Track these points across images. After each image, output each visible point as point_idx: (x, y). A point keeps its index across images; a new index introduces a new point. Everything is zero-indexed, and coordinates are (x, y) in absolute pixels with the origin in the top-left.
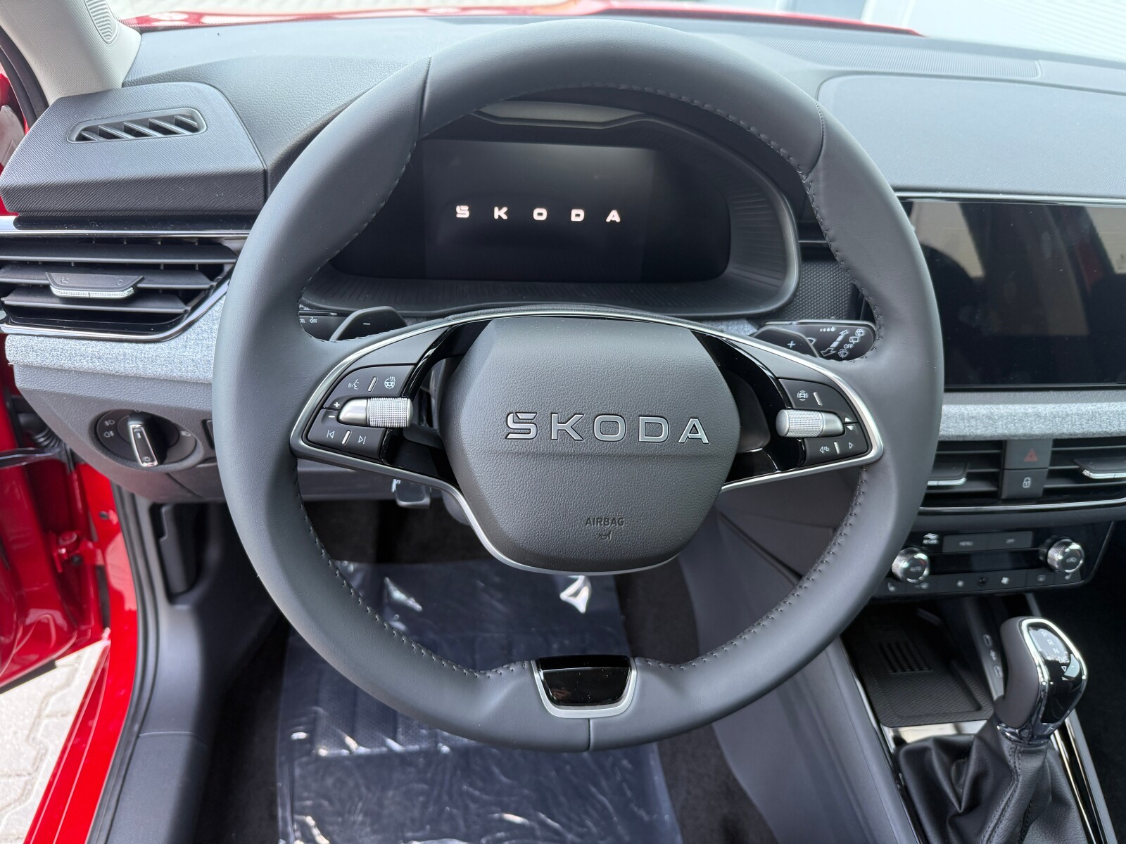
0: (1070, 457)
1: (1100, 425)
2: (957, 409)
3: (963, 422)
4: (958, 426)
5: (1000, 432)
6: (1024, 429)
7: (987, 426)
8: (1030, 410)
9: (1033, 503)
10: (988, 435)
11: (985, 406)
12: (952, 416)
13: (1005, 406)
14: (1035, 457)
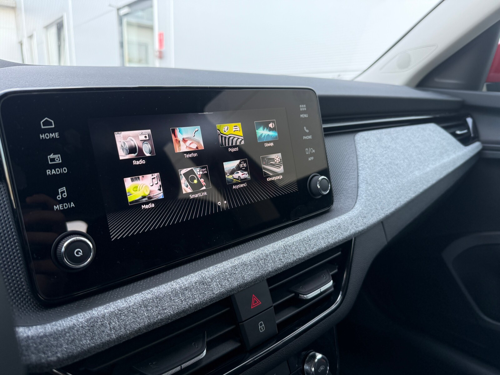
0: (286, 288)
2: (169, 286)
3: (178, 297)
4: (174, 304)
5: (218, 293)
6: (237, 281)
7: (203, 291)
8: (237, 262)
9: (274, 342)
10: (208, 300)
11: (196, 273)
12: (164, 295)
13: (215, 267)
14: (258, 301)
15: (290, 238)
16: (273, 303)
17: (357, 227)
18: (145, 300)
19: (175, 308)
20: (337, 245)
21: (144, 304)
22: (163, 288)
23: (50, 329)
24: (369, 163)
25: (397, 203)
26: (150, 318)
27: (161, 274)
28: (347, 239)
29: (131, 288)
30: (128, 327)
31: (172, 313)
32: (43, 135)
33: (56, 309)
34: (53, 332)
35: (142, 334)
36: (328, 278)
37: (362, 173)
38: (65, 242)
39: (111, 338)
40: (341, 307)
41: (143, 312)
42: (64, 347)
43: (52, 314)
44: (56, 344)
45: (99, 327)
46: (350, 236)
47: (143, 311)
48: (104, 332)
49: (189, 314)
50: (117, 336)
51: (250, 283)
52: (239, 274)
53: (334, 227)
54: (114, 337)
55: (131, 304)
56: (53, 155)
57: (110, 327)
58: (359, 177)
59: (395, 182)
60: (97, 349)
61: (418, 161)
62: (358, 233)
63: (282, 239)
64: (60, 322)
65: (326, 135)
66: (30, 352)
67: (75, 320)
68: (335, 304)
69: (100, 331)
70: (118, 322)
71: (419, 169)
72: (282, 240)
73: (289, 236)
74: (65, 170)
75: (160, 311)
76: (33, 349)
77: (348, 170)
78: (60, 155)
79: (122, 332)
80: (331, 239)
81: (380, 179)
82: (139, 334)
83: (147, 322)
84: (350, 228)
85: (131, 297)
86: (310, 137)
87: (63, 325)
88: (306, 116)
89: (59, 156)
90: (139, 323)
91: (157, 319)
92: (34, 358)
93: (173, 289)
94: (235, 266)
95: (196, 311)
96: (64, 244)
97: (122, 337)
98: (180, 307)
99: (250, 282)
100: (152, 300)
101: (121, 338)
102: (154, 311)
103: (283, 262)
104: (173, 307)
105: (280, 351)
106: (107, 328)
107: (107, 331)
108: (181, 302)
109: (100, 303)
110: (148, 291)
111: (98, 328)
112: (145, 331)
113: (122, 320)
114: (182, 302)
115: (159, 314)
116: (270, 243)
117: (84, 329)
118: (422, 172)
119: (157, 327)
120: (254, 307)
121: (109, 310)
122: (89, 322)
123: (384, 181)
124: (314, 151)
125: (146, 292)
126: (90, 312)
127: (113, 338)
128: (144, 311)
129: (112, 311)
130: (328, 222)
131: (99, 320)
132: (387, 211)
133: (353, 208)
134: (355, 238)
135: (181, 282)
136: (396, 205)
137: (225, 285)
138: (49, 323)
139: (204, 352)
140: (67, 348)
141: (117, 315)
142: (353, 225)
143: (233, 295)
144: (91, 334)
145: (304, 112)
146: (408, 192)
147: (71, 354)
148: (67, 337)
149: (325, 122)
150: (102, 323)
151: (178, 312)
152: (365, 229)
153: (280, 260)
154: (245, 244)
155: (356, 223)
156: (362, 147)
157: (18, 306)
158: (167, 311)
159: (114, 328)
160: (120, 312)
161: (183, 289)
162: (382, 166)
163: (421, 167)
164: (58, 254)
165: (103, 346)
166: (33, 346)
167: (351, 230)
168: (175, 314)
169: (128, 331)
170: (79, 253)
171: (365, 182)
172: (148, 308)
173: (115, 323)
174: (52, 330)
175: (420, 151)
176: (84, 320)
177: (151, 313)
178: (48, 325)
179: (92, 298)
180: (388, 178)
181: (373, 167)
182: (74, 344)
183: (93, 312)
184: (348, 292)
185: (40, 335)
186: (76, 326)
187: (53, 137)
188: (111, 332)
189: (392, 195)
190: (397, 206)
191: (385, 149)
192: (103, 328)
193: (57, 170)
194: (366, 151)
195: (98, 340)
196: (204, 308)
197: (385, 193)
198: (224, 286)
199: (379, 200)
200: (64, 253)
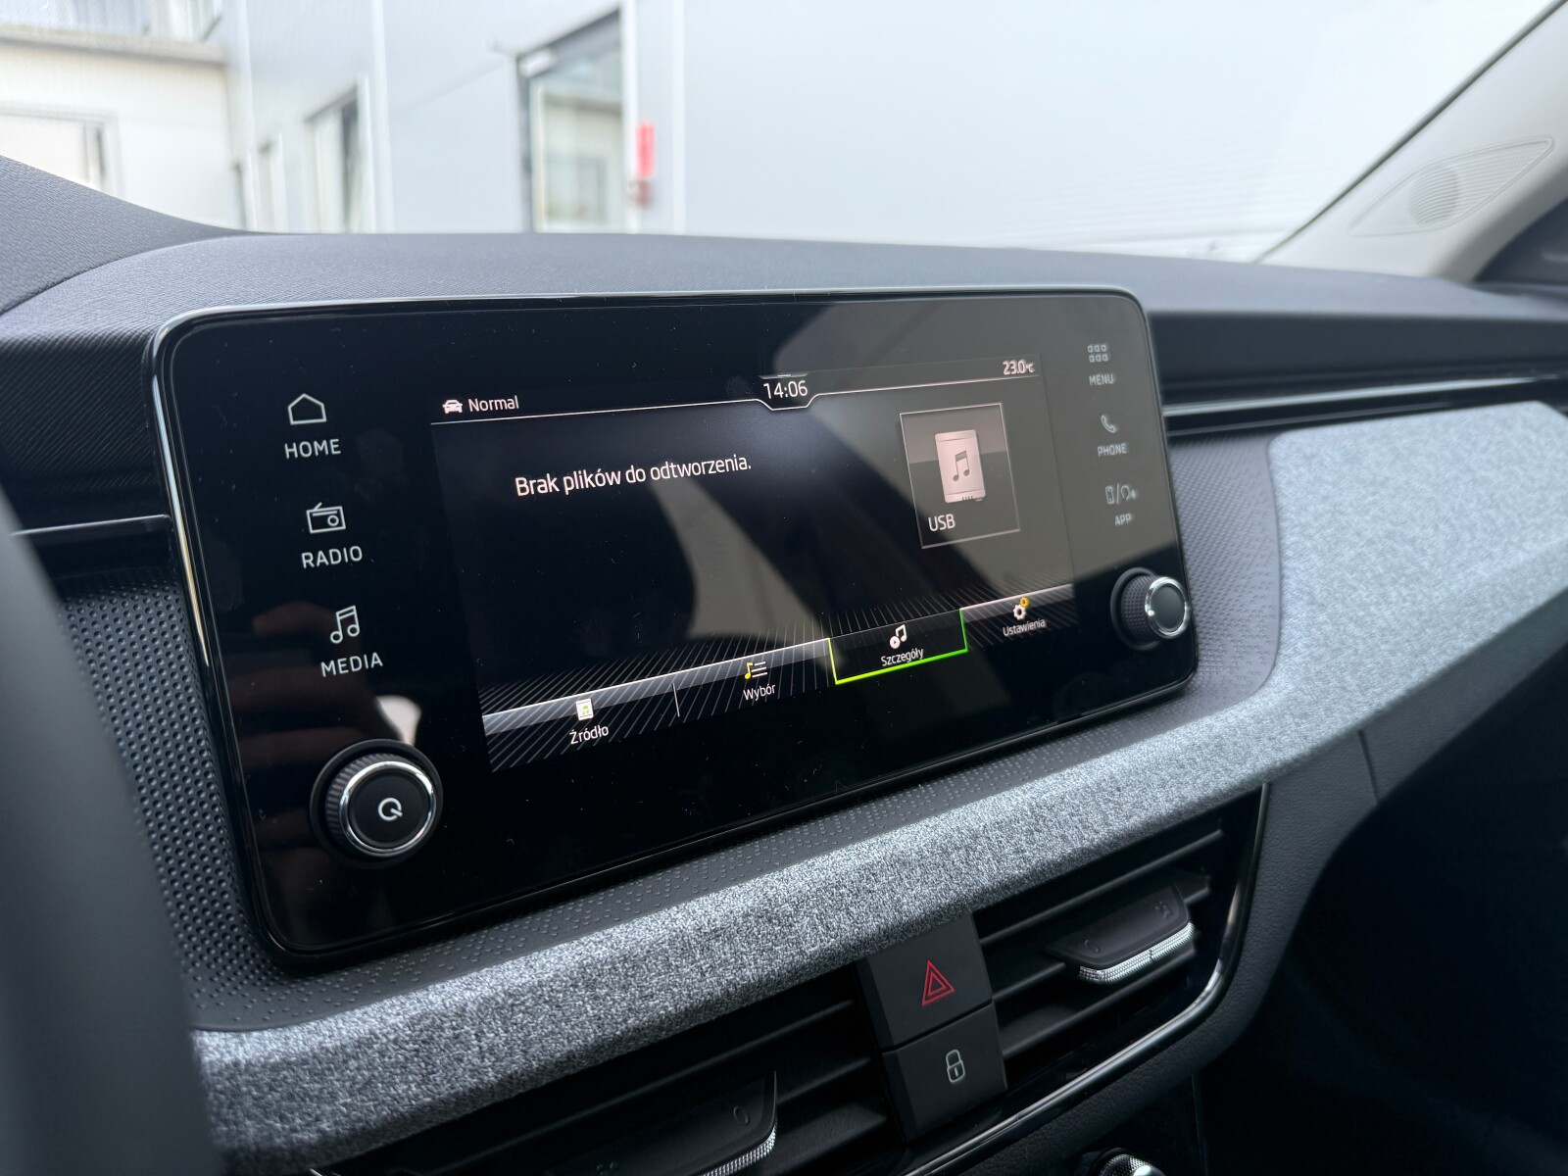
0: (1036, 945)
1: (1063, 837)
2: (664, 923)
3: (691, 959)
4: (678, 980)
5: (816, 952)
6: (879, 915)
7: (770, 944)
8: (876, 855)
9: (995, 1117)
10: (784, 972)
11: (748, 885)
12: (648, 952)
13: (806, 867)
14: (945, 984)
15: (1050, 780)
16: (996, 989)
17: (1279, 750)
18: (588, 965)
19: (680, 993)
20: (1210, 806)
21: (587, 977)
22: (644, 927)
23: (301, 1043)
24: (1318, 536)
25: (1411, 670)
26: (603, 1024)
27: (640, 883)
28: (1243, 789)
29: (546, 923)
30: (533, 1050)
31: (670, 1009)
32: (294, 445)
33: (320, 981)
34: (310, 1054)
35: (575, 1072)
36: (1176, 915)
37: (1294, 569)
38: (352, 776)
39: (482, 1080)
40: (1219, 1010)
41: (581, 1003)
42: (342, 1101)
43: (308, 995)
44: (316, 1093)
45: (446, 1045)
46: (1255, 779)
47: (583, 1001)
48: (461, 1060)
49: (724, 1016)
50: (500, 1076)
51: (918, 924)
52: (884, 894)
53: (1199, 747)
54: (492, 1079)
55: (546, 975)
56: (321, 507)
57: (481, 1048)
58: (1285, 581)
59: (1405, 600)
60: (440, 1112)
61: (1485, 530)
62: (1281, 769)
63: (1024, 781)
64: (330, 1022)
65: (1175, 442)
66: (240, 1114)
67: (373, 1020)
68: (1198, 1001)
69: (448, 1057)
70: (506, 1032)
71: (1490, 556)
72: (1024, 787)
73: (1050, 772)
74: (355, 554)
75: (634, 1002)
76: (248, 1102)
77: (1248, 556)
78: (340, 508)
79: (516, 1064)
80: (1189, 787)
81: (1355, 589)
82: (566, 1072)
83: (591, 1034)
84: (1255, 751)
85: (545, 955)
86: (1121, 449)
87: (340, 1034)
88: (1108, 379)
89: (338, 511)
90: (568, 1038)
91: (624, 1027)
92: (251, 1130)
93: (674, 934)
94: (872, 867)
95: (745, 1005)
96: (348, 781)
97: (515, 1081)
98: (695, 991)
99: (921, 922)
100: (609, 967)
101: (511, 1083)
102: (615, 1001)
103: (1030, 861)
104: (676, 990)
105: (1012, 1148)
106: (469, 1049)
107: (468, 1060)
108: (699, 977)
109: (450, 968)
110: (598, 936)
111: (442, 1047)
112: (586, 1063)
113: (515, 1024)
114: (703, 974)
115: (630, 1010)
116: (984, 796)
117: (402, 1048)
118: (1500, 567)
119: (624, 1051)
120: (931, 1000)
121: (478, 993)
122: (417, 1027)
123: (1367, 597)
124: (1133, 494)
125: (593, 939)
126: (420, 994)
127: (489, 1081)
128: (586, 999)
129: (487, 994)
130: (1181, 730)
131: (448, 1024)
132: (1379, 695)
133: (1263, 685)
134: (1270, 785)
135: (699, 912)
136: (1410, 677)
137: (839, 927)
138: (298, 1024)
139: (769, 1139)
140: (351, 1105)
141: (503, 1008)
142: (1266, 741)
143: (864, 961)
144: (423, 1065)
145: (1101, 368)
146: (1451, 632)
147: (361, 1124)
148: (351, 1071)
149: (1170, 396)
150: (457, 1032)
151: (691, 1006)
152: (1304, 757)
153: (1017, 852)
154: (901, 795)
155: (1274, 735)
156: (1294, 480)
157: (208, 966)
158: (657, 1001)
159: (491, 1050)
160: (510, 1002)
161: (705, 933)
162: (1362, 543)
163: (1496, 550)
164: (329, 812)
165: (457, 1104)
166: (249, 1093)
167: (1257, 758)
168: (681, 1013)
169: (534, 1063)
170: (393, 811)
171: (1306, 598)
172: (597, 990)
173: (496, 1035)
174: (307, 1049)
175: (1492, 496)
176: (402, 1020)
177: (605, 1006)
178: (296, 1029)
179: (426, 954)
180: (1382, 585)
181: (1330, 548)
182: (371, 1097)
183: (430, 997)
184: (1242, 964)
185: (272, 1061)
186: (377, 1038)
187: (322, 453)
188: (483, 1061)
189: (1397, 644)
190: (1415, 680)
191: (1371, 490)
192: (457, 1050)
193: (331, 551)
194: (1309, 493)
195: (444, 1085)
196: (772, 998)
197: (1372, 636)
198: (834, 929)
199: (1353, 658)
200: (346, 811)
